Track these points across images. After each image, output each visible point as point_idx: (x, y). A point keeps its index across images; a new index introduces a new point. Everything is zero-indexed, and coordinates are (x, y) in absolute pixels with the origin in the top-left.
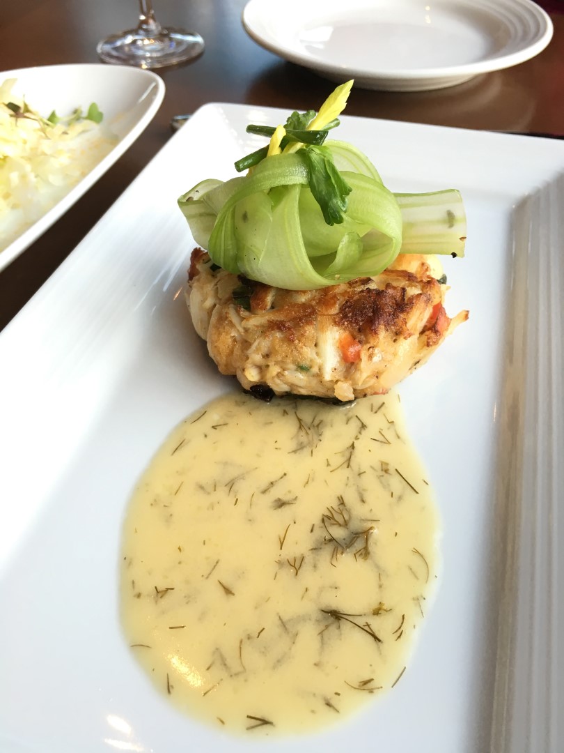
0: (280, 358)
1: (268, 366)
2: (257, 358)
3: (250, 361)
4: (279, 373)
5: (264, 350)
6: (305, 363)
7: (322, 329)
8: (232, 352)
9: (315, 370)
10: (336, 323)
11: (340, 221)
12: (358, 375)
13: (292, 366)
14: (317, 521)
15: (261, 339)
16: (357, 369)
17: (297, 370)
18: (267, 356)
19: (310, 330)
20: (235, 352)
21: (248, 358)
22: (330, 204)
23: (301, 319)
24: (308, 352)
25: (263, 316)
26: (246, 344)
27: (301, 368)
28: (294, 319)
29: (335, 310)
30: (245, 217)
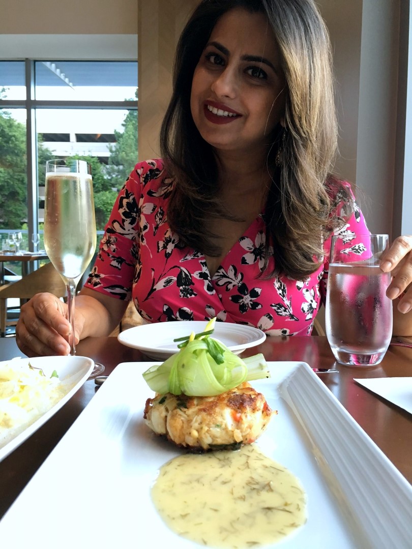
0: (207, 422)
1: (202, 428)
2: (196, 425)
3: (193, 427)
4: (208, 430)
5: (199, 421)
6: (218, 424)
7: (222, 409)
8: (182, 427)
9: (223, 426)
10: (228, 406)
11: (222, 362)
12: (243, 426)
13: (213, 425)
14: (245, 485)
15: (196, 416)
16: (242, 424)
17: (216, 427)
18: (201, 423)
19: (217, 410)
20: (184, 426)
21: (191, 427)
22: (218, 356)
23: (213, 406)
24: (219, 419)
25: (195, 408)
26: (189, 421)
27: (218, 426)
28: (210, 406)
29: (226, 402)
30: (183, 366)
